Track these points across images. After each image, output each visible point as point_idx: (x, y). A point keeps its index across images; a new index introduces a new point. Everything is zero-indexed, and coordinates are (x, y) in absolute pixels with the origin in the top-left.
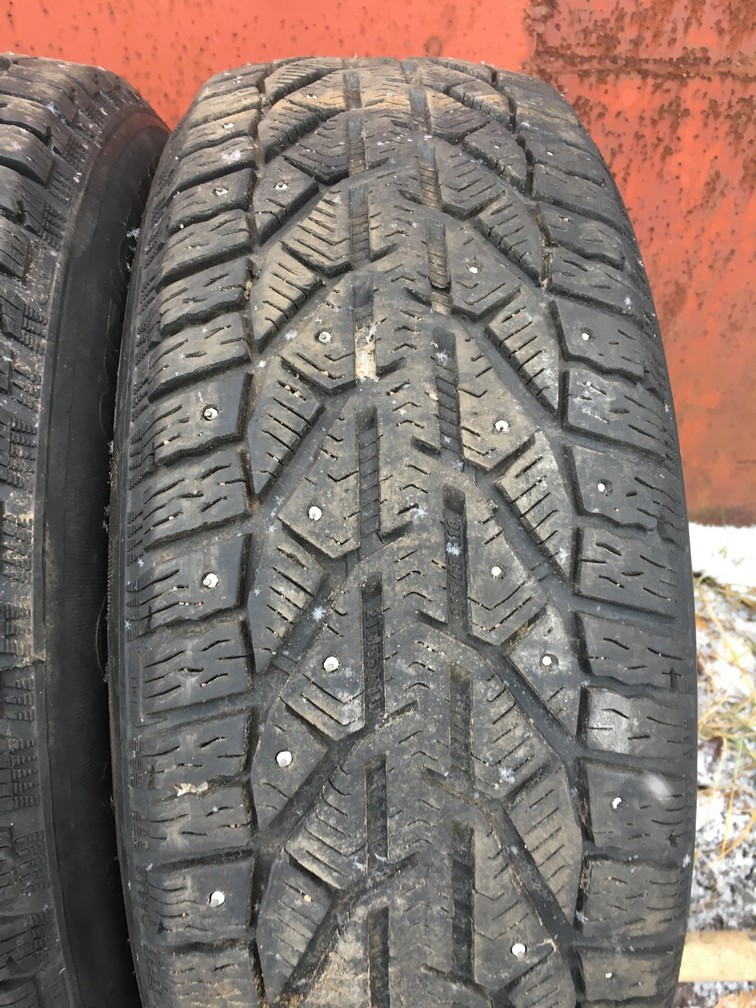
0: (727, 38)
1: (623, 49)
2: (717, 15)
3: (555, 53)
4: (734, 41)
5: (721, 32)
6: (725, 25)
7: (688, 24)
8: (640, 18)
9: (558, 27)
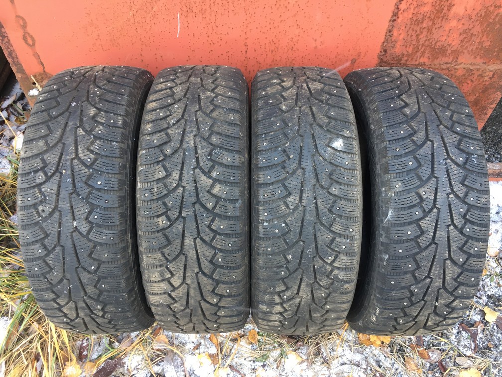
0: (430, 60)
1: (403, 62)
2: (429, 55)
3: (385, 62)
4: (432, 61)
5: (429, 59)
6: (430, 57)
7: (421, 57)
8: (408, 56)
9: (387, 57)
